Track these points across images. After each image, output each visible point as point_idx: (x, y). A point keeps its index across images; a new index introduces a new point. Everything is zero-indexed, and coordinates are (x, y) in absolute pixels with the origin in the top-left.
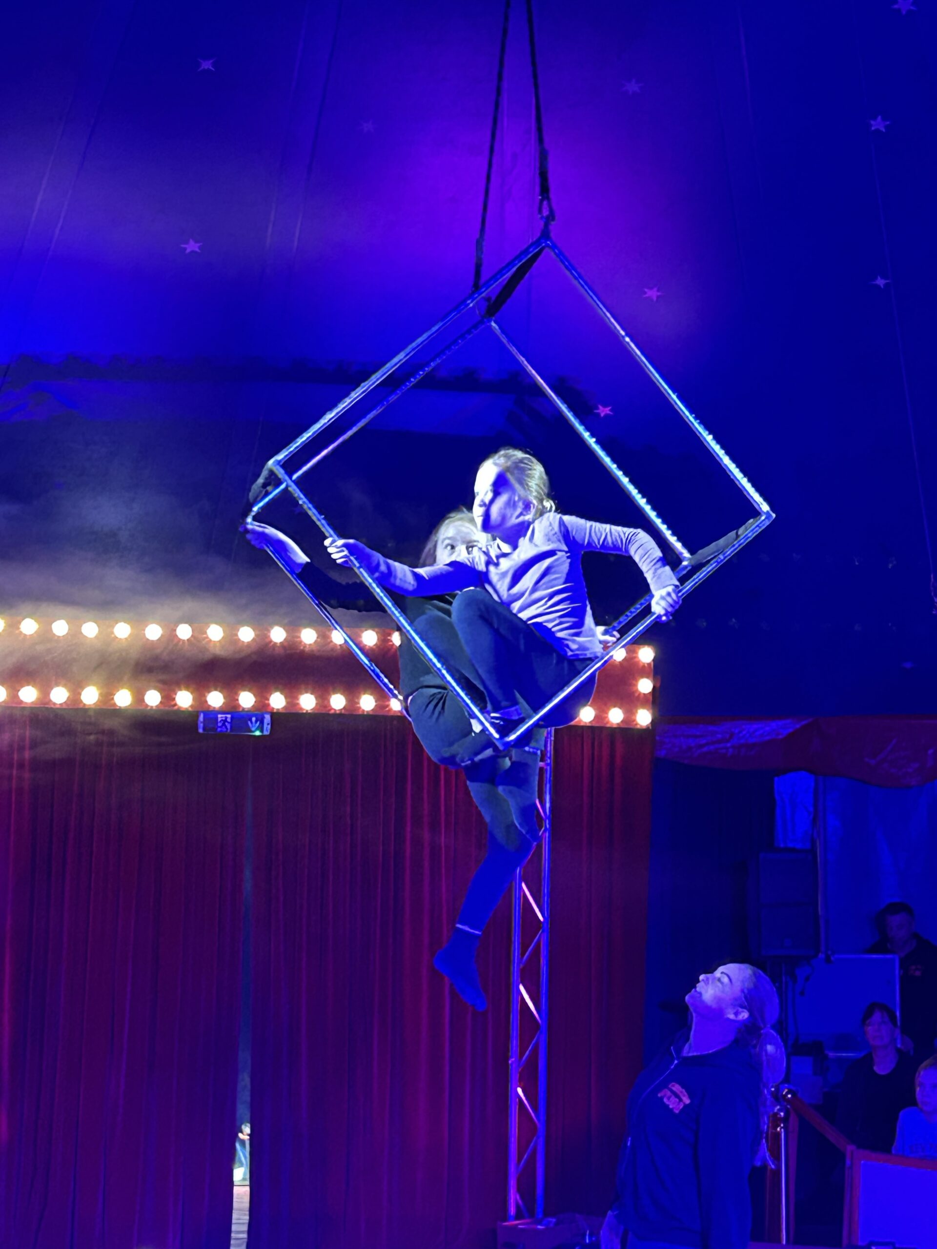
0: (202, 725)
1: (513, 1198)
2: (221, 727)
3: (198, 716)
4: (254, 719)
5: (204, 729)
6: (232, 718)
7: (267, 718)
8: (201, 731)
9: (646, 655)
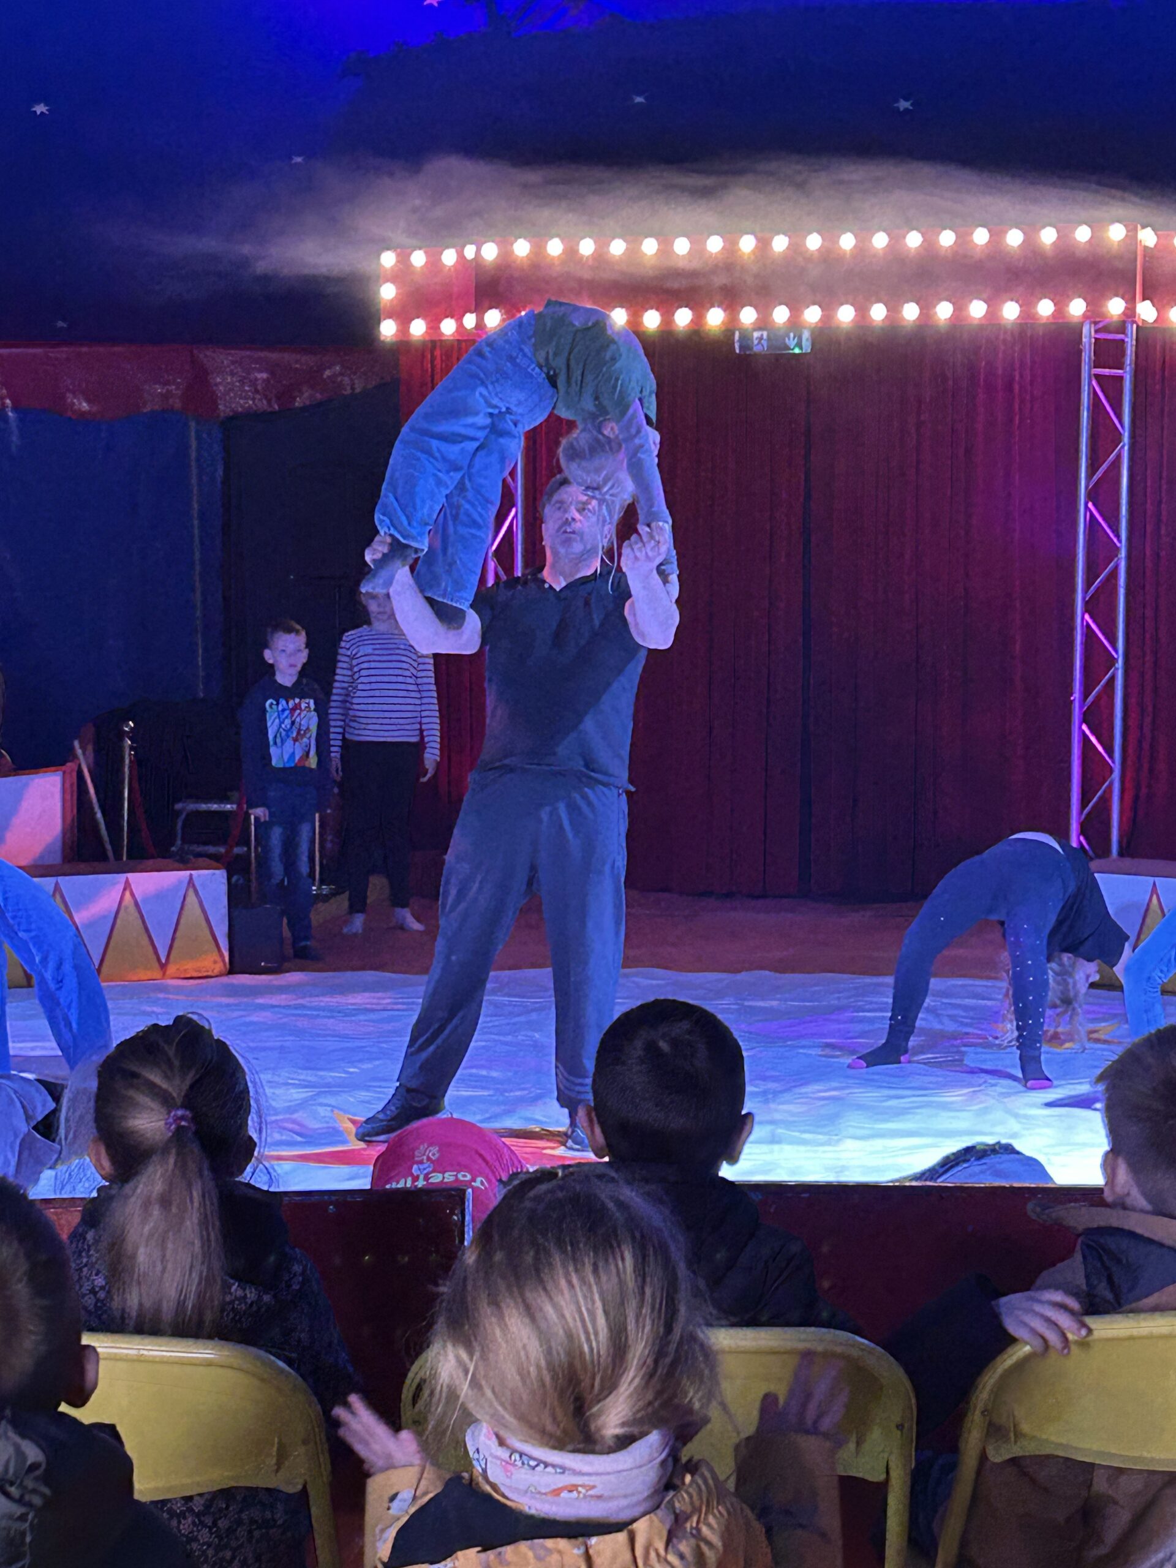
0: (736, 344)
2: (758, 344)
3: (730, 332)
4: (792, 335)
5: (741, 347)
6: (768, 336)
7: (806, 335)
8: (737, 351)
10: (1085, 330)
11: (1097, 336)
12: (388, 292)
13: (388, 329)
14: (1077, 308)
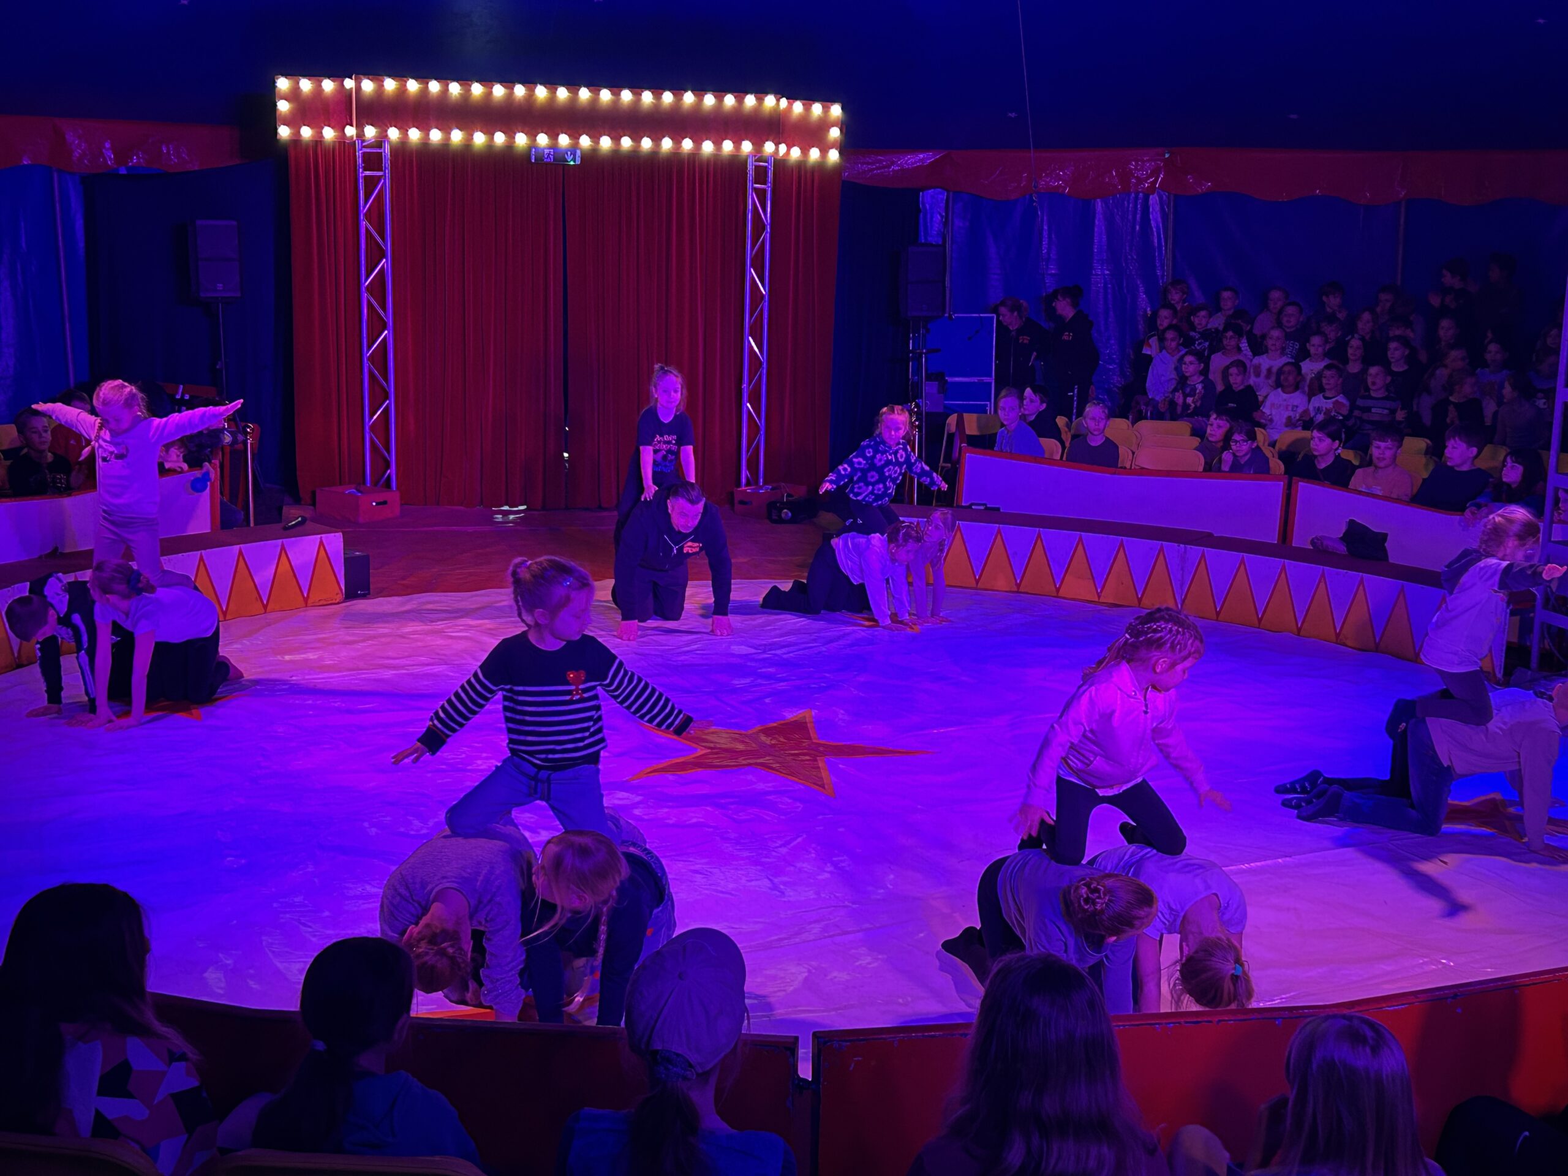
0: (533, 157)
1: (745, 473)
2: (547, 159)
3: (530, 151)
4: (569, 153)
5: (535, 161)
6: (556, 153)
7: (578, 154)
8: (533, 161)
9: (836, 110)
10: (749, 161)
11: (757, 163)
12: (283, 106)
13: (284, 132)
14: (747, 147)
